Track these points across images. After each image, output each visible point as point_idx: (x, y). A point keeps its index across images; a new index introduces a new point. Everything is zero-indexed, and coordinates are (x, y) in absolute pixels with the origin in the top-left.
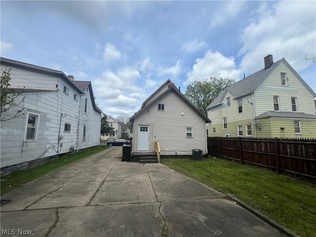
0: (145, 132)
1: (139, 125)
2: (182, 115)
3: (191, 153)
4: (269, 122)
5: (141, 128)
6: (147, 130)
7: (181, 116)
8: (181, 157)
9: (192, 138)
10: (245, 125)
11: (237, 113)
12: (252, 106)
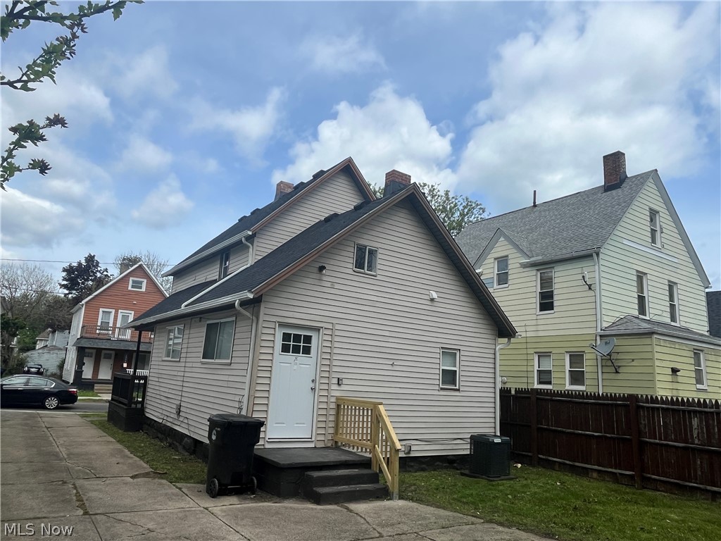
0: (301, 357)
1: (282, 325)
2: (432, 300)
3: (465, 449)
4: (648, 348)
5: (286, 337)
6: (307, 351)
7: (429, 303)
8: (423, 463)
9: (458, 390)
10: (563, 351)
11: (533, 311)
12: (591, 293)
